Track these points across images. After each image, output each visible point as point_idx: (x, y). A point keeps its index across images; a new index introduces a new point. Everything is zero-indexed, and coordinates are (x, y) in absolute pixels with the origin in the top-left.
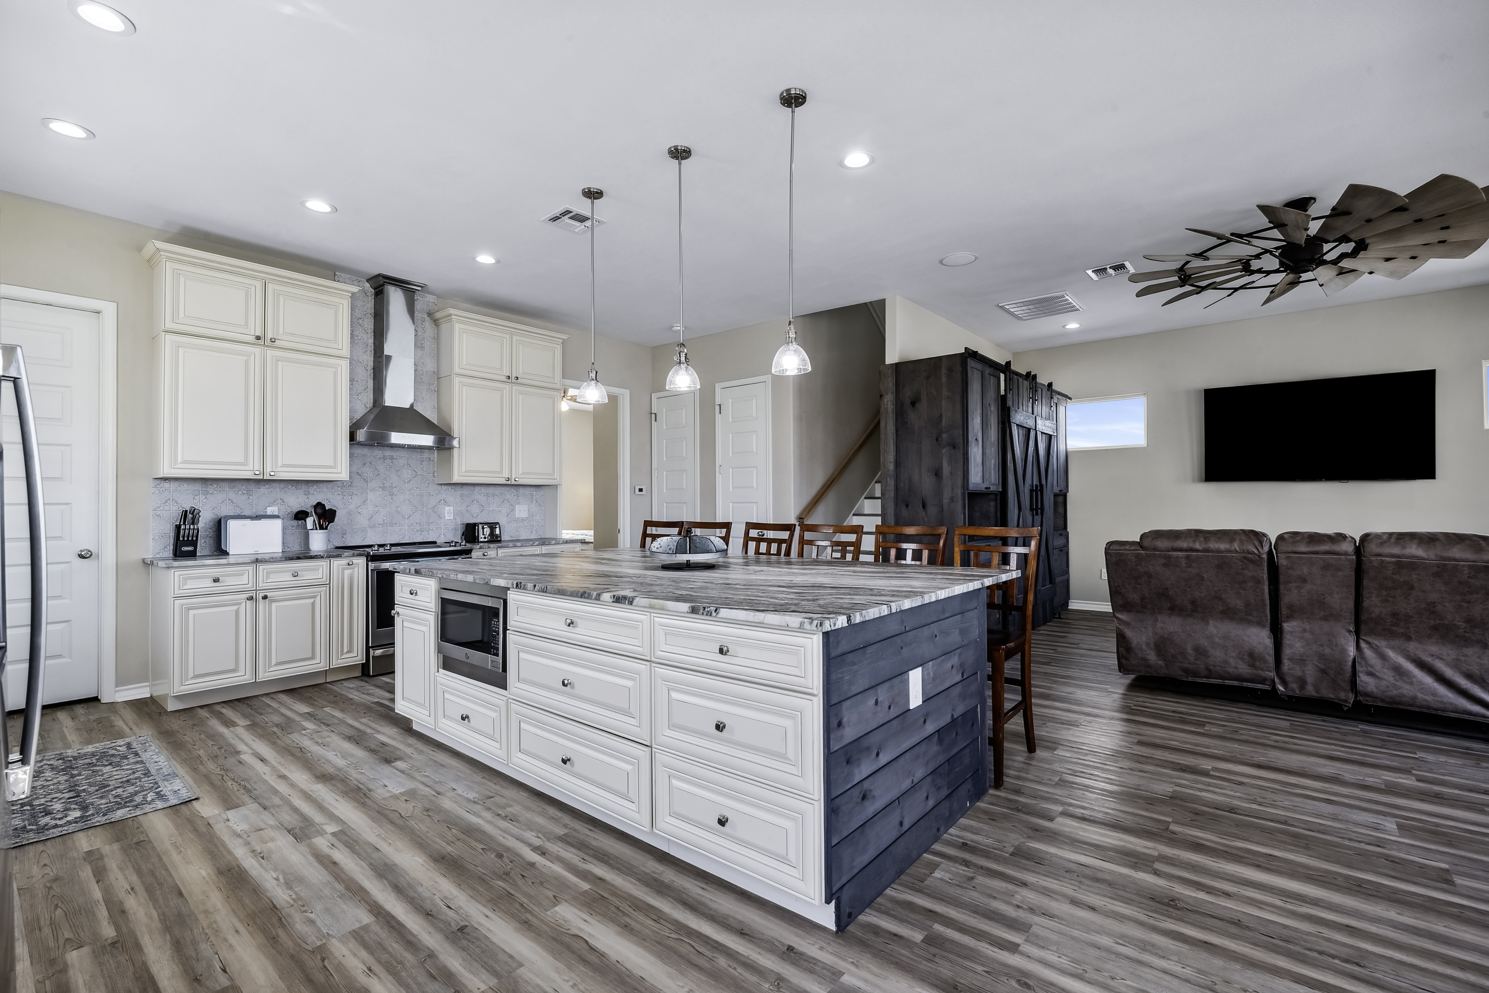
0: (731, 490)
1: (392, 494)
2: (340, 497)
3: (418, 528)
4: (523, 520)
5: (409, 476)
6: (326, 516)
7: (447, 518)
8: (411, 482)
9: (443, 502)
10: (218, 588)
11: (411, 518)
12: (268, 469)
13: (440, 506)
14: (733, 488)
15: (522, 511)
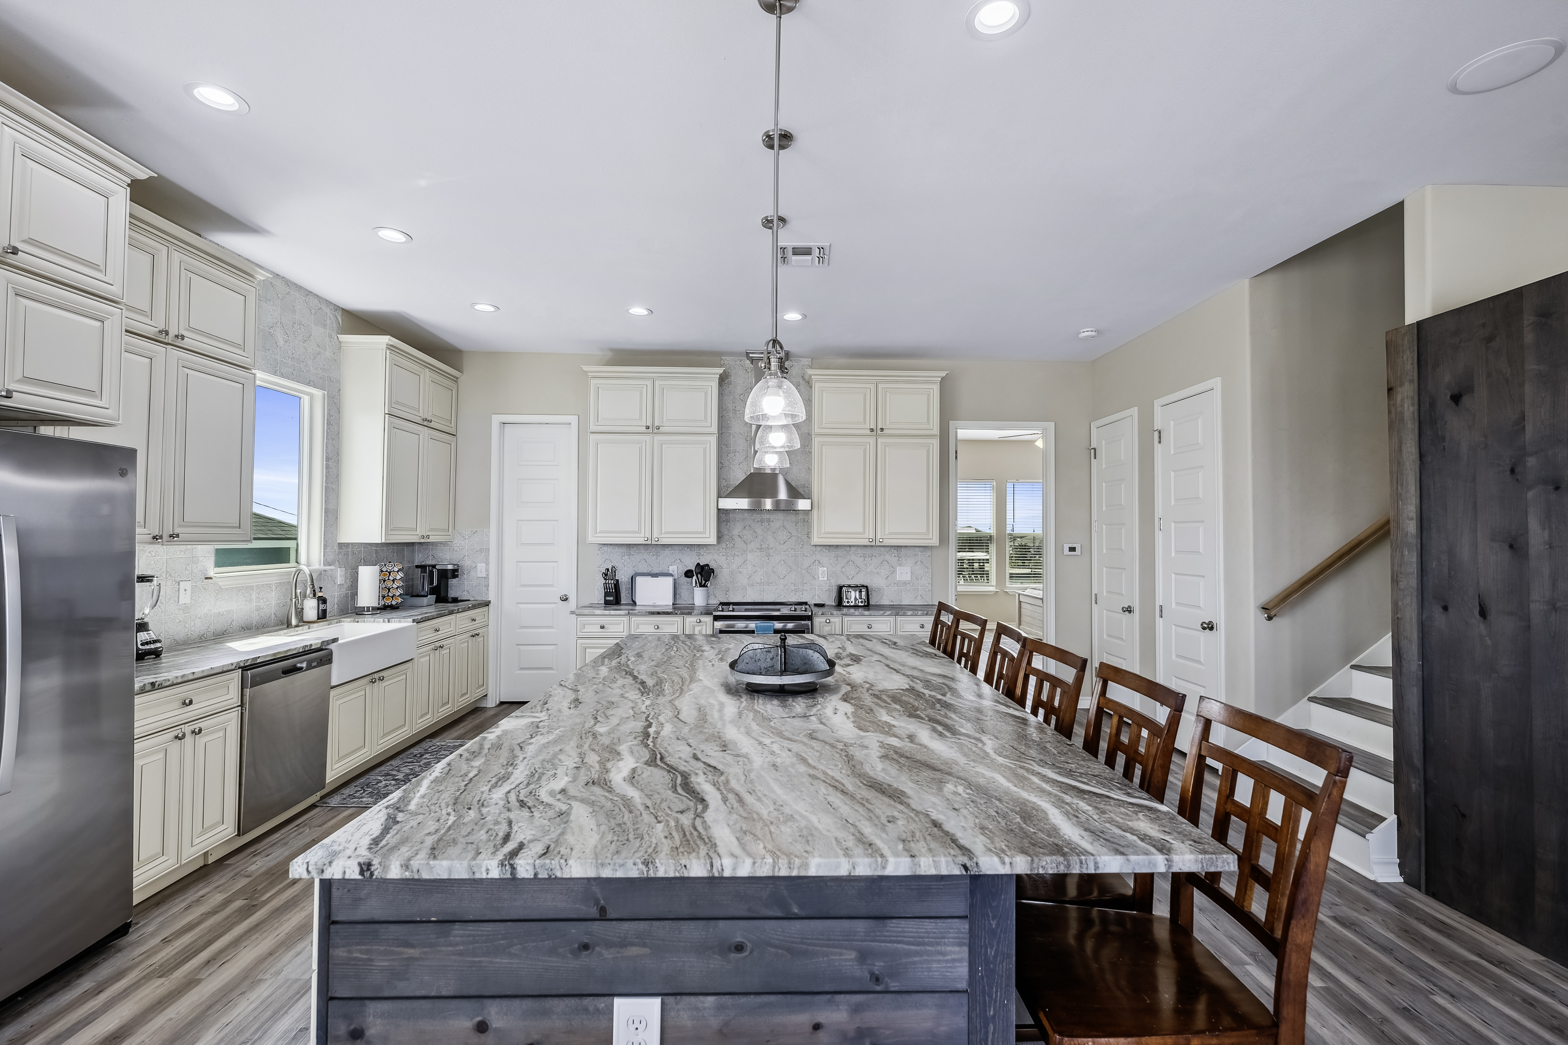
0: (1173, 554)
1: (768, 555)
2: (724, 558)
3: (793, 588)
4: (905, 583)
5: (785, 538)
6: (704, 574)
7: (821, 579)
8: (786, 543)
9: (817, 562)
10: (603, 633)
11: (786, 578)
12: (655, 535)
13: (814, 567)
14: (1176, 552)
15: (904, 573)
